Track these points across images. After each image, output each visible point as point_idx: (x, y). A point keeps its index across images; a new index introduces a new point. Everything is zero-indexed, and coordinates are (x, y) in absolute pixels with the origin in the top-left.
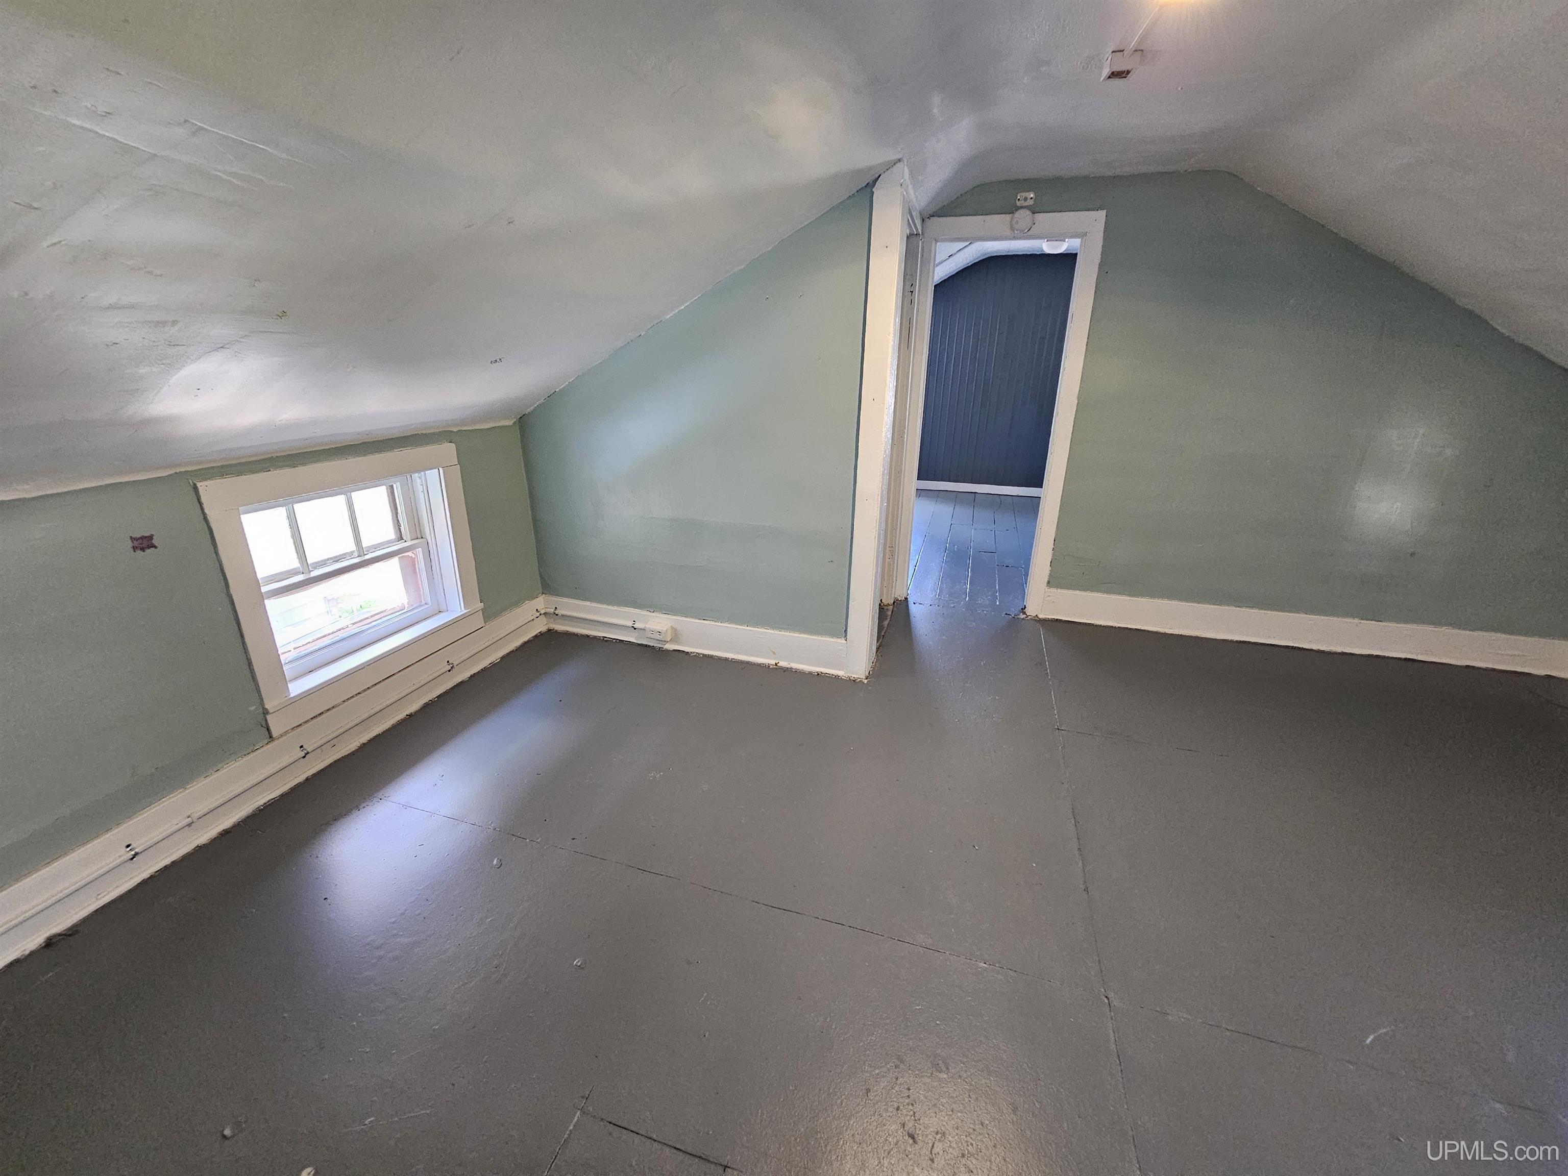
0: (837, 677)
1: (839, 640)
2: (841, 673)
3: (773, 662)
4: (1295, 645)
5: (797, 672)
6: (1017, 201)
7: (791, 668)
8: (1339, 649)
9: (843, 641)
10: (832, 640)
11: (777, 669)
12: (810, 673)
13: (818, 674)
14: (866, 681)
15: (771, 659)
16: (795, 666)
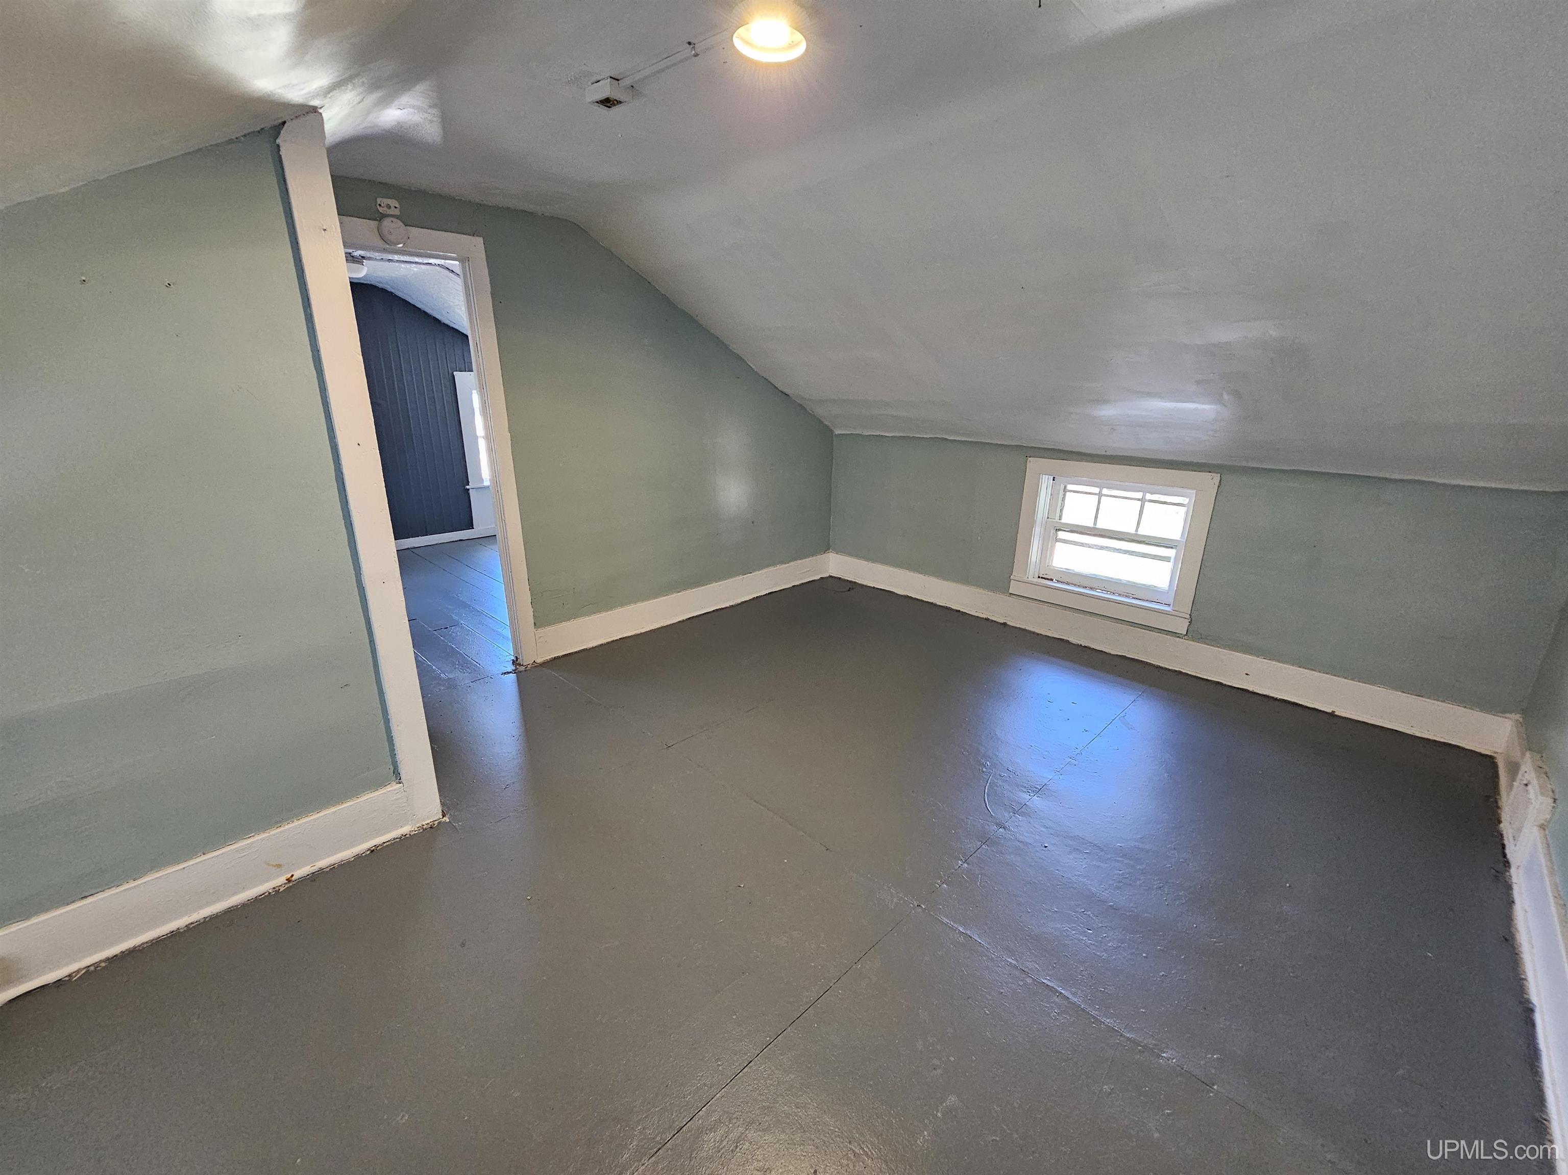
0: (403, 839)
1: (389, 788)
2: (406, 830)
3: (282, 880)
4: (718, 608)
5: (334, 869)
6: (378, 207)
7: (321, 869)
8: (739, 601)
9: (395, 786)
10: (377, 793)
11: (295, 886)
12: (358, 857)
13: (372, 851)
14: (446, 819)
15: (278, 876)
16: (323, 863)
